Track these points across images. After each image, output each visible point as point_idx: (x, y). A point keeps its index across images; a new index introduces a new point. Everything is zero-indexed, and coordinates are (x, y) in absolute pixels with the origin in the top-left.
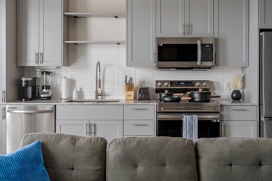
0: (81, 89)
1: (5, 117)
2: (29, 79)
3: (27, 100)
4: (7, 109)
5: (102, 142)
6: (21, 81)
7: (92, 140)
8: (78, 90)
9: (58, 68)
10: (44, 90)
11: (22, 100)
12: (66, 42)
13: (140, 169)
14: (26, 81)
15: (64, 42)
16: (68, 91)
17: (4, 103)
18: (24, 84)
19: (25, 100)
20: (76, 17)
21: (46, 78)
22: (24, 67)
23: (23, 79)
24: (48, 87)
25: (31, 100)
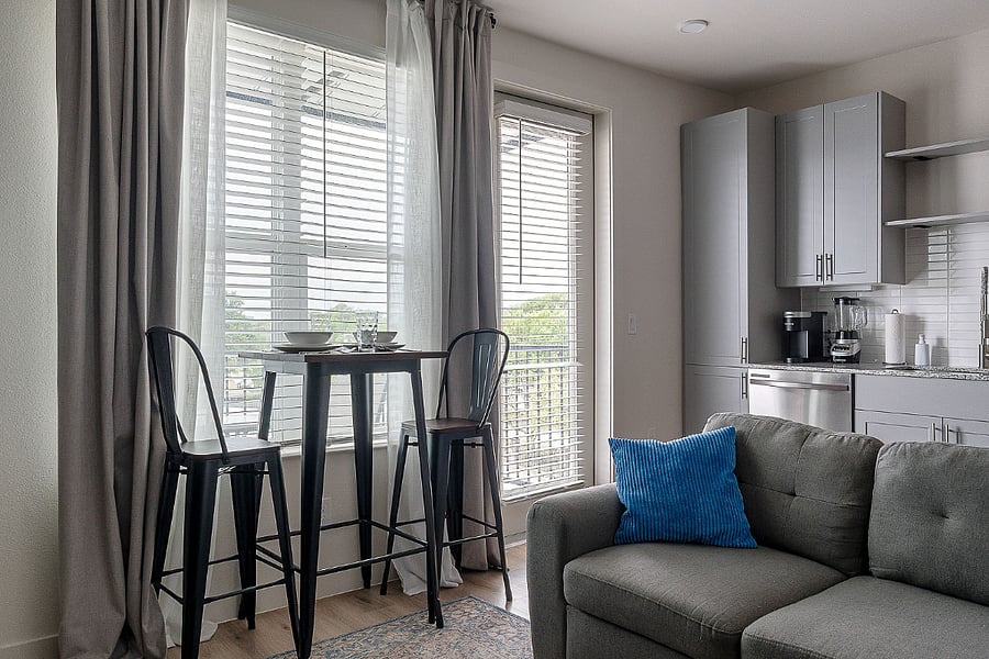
0: (940, 340)
1: (747, 393)
2: (802, 315)
3: (798, 360)
4: (750, 377)
5: (867, 446)
6: (785, 320)
7: (846, 439)
8: (931, 342)
9: (877, 288)
10: (841, 341)
11: (785, 362)
12: (889, 223)
13: (953, 524)
14: (793, 320)
15: (883, 224)
16: (900, 344)
17: (744, 365)
18: (789, 324)
19: (793, 362)
20: (922, 158)
21: (846, 313)
22: (799, 288)
23: (789, 315)
24: (850, 335)
25: (806, 361)
